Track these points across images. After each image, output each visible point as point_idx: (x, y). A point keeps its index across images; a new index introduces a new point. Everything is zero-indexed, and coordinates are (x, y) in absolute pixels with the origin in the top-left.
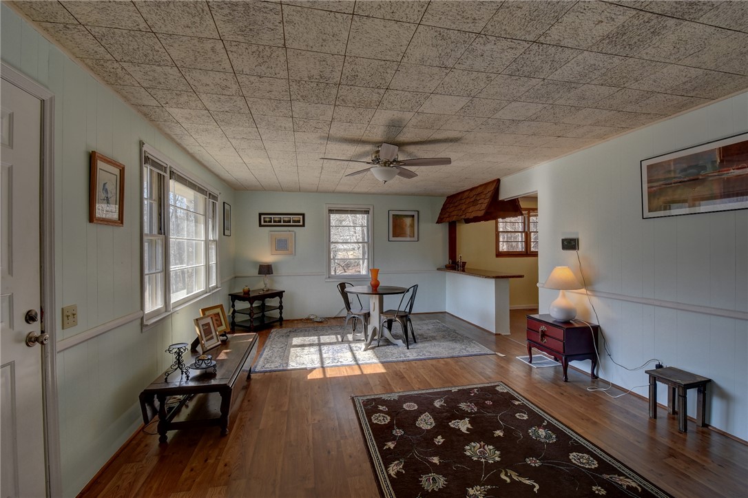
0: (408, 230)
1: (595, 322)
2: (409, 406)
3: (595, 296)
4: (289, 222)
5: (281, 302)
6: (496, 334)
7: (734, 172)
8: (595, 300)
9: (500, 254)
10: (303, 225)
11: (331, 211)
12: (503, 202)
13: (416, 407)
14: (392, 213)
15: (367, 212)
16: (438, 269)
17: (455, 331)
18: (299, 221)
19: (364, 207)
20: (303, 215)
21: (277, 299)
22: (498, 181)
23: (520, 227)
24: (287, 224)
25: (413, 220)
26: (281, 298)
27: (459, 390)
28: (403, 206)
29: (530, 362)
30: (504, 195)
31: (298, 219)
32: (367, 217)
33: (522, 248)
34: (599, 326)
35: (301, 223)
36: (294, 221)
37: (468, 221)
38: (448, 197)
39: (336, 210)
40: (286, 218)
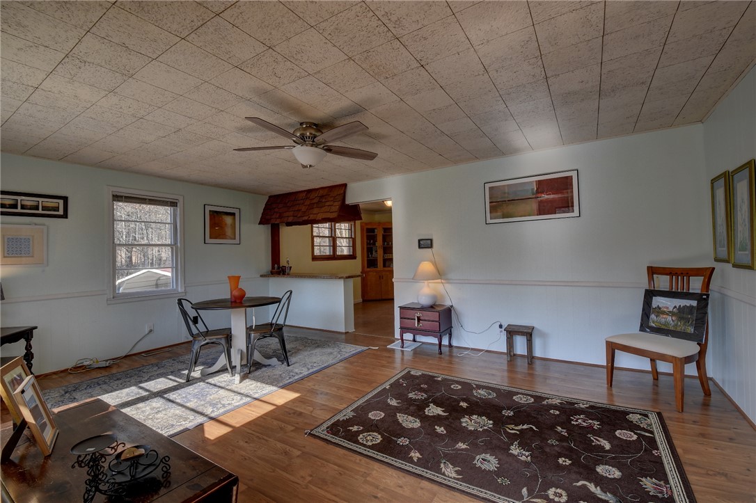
0: (229, 232)
1: (448, 303)
2: (375, 415)
3: (448, 283)
4: (37, 208)
5: (28, 347)
6: (346, 333)
7: (545, 197)
8: (448, 287)
9: (315, 258)
10: (65, 216)
11: (117, 198)
12: (348, 205)
13: (383, 415)
14: (208, 209)
15: (173, 204)
16: (262, 276)
17: (306, 338)
18: (57, 209)
19: (171, 197)
20: (65, 199)
21: (22, 342)
22: (345, 186)
23: (327, 233)
24: (32, 212)
25: (234, 219)
26: (28, 339)
27: (391, 385)
28: (221, 201)
29: (403, 347)
30: (350, 200)
31: (56, 205)
32: (174, 210)
33: (330, 251)
34: (452, 306)
35: (61, 212)
36: (44, 208)
37: (289, 224)
38: (270, 197)
39: (125, 197)
40: (29, 201)
